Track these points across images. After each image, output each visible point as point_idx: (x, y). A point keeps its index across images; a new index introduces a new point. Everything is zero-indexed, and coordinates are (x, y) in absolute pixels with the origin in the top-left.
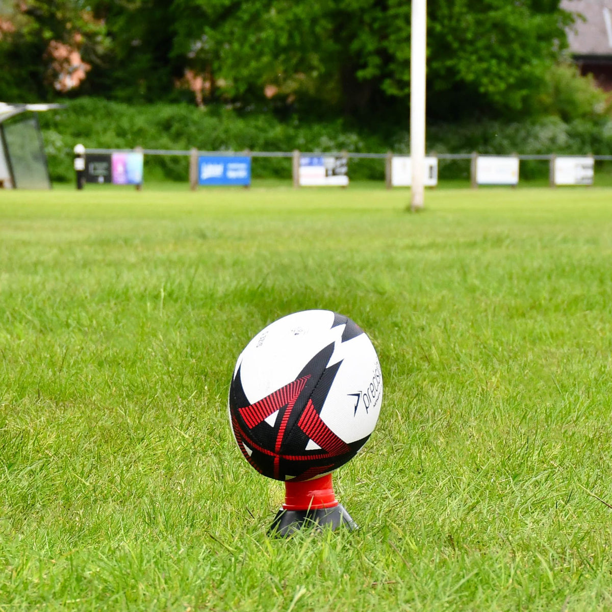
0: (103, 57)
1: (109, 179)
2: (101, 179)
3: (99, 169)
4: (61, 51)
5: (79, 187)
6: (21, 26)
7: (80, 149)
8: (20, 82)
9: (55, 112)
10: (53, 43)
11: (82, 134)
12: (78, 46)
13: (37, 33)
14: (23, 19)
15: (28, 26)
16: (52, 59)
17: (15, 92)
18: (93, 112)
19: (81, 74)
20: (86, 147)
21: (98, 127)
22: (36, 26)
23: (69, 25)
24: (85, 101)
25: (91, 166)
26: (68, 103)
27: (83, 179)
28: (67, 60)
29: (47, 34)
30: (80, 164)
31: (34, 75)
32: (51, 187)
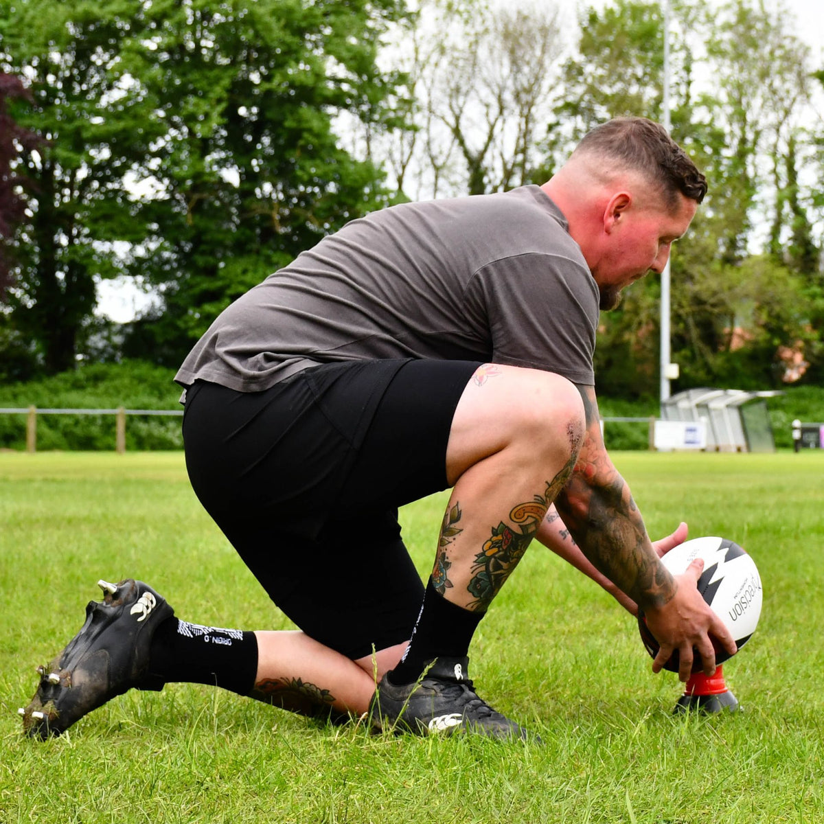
0: (818, 357)
1: (818, 445)
2: (812, 445)
3: (811, 438)
4: (787, 353)
5: (797, 450)
6: (758, 335)
7: (797, 423)
8: (757, 376)
9: (782, 397)
10: (782, 348)
11: (800, 413)
12: (801, 350)
13: (770, 341)
14: (760, 330)
15: (762, 335)
16: (780, 359)
17: (753, 383)
18: (810, 397)
19: (802, 370)
20: (802, 421)
21: (814, 407)
22: (768, 336)
23: (792, 334)
24: (805, 389)
25: (806, 436)
26: (792, 390)
27: (799, 445)
28: (791, 360)
29: (776, 342)
30: (796, 435)
31: (768, 372)
32: (776, 451)
